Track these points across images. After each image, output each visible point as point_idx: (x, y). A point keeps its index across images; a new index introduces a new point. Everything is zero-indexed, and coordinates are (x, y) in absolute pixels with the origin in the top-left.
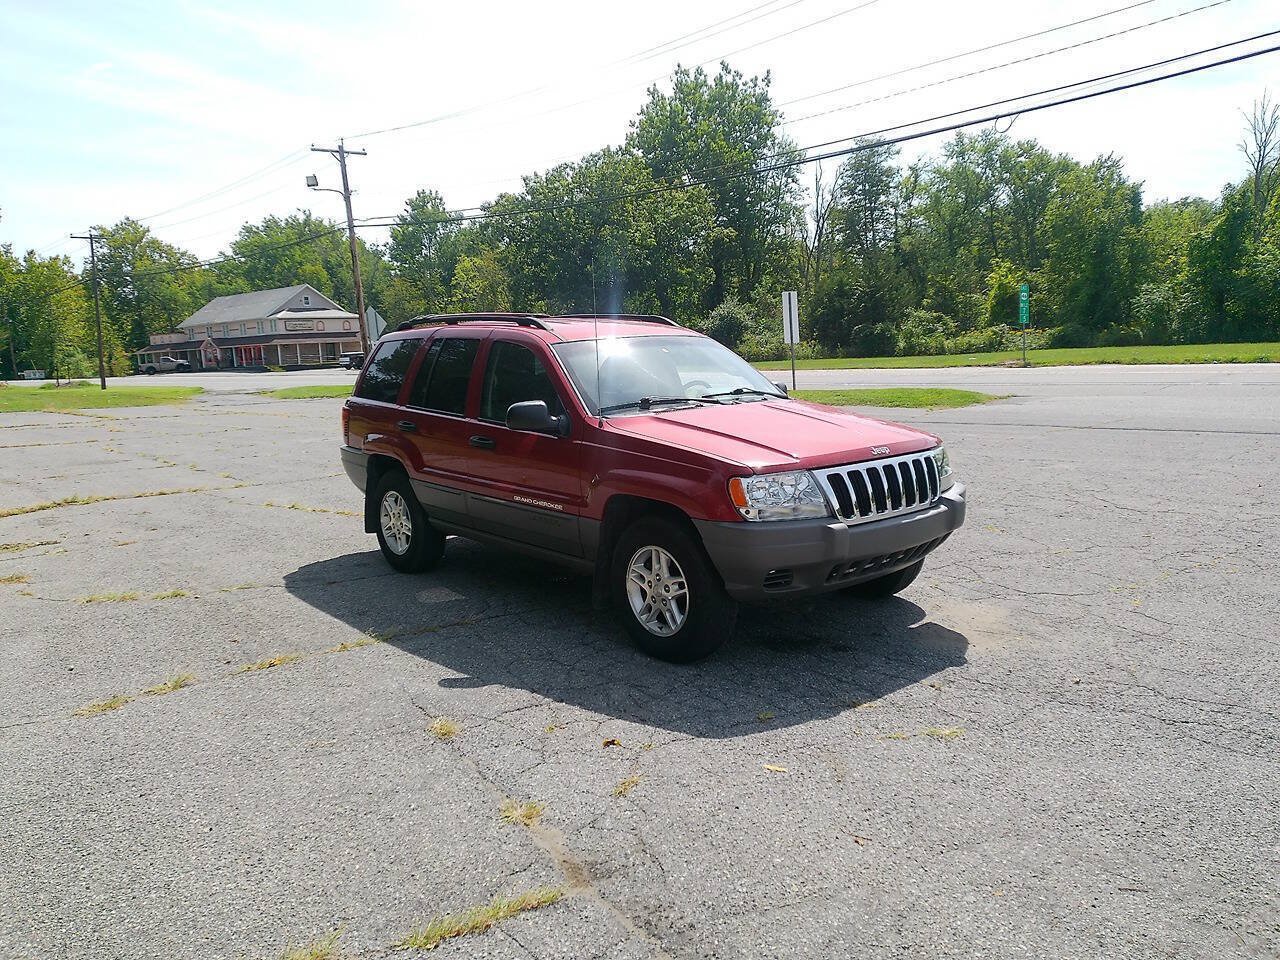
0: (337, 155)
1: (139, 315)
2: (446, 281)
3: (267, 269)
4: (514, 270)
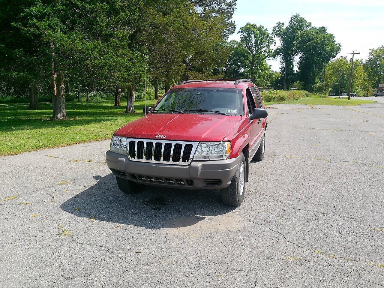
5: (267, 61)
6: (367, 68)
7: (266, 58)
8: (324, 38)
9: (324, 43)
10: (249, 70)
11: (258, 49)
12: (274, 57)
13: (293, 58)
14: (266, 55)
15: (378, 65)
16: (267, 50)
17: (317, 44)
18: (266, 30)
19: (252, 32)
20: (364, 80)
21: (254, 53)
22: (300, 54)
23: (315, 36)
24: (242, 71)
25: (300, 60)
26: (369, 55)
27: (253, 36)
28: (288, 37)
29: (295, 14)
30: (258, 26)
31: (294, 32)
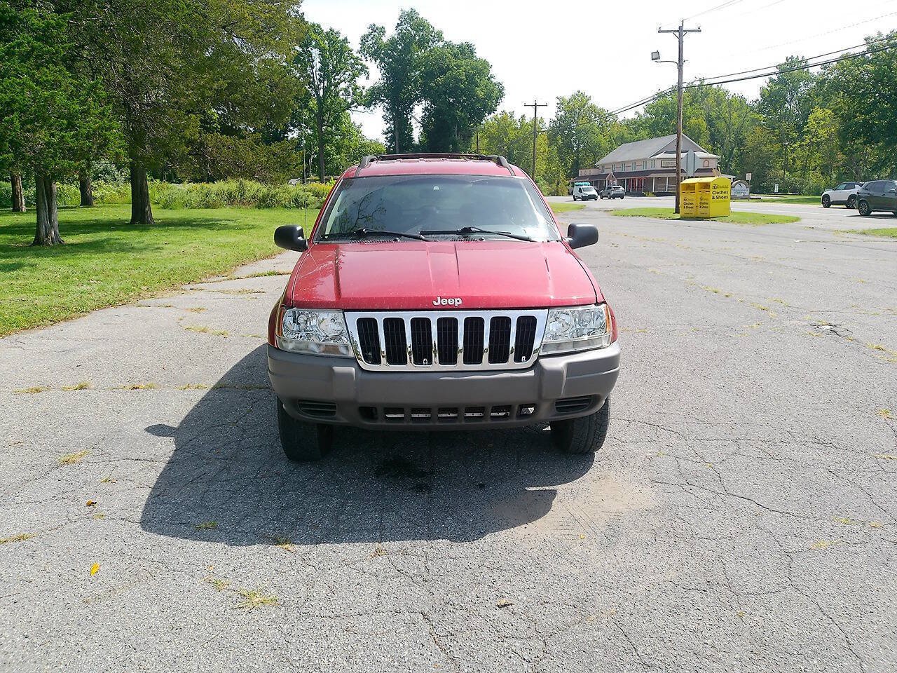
0: (677, 34)
1: (577, 157)
2: (799, 128)
3: (665, 122)
4: (846, 119)
5: (351, 115)
6: (555, 136)
7: (348, 107)
8: (472, 69)
9: (471, 81)
10: (311, 135)
11: (330, 84)
12: (368, 105)
13: (412, 110)
14: (349, 100)
15: (574, 132)
16: (350, 89)
17: (458, 80)
18: (345, 40)
19: (314, 43)
20: (550, 161)
21: (321, 93)
22: (424, 102)
23: (454, 62)
24: (295, 135)
25: (425, 115)
26: (556, 110)
27: (315, 52)
28: (396, 61)
29: (408, 9)
30: (326, 29)
31: (410, 51)
